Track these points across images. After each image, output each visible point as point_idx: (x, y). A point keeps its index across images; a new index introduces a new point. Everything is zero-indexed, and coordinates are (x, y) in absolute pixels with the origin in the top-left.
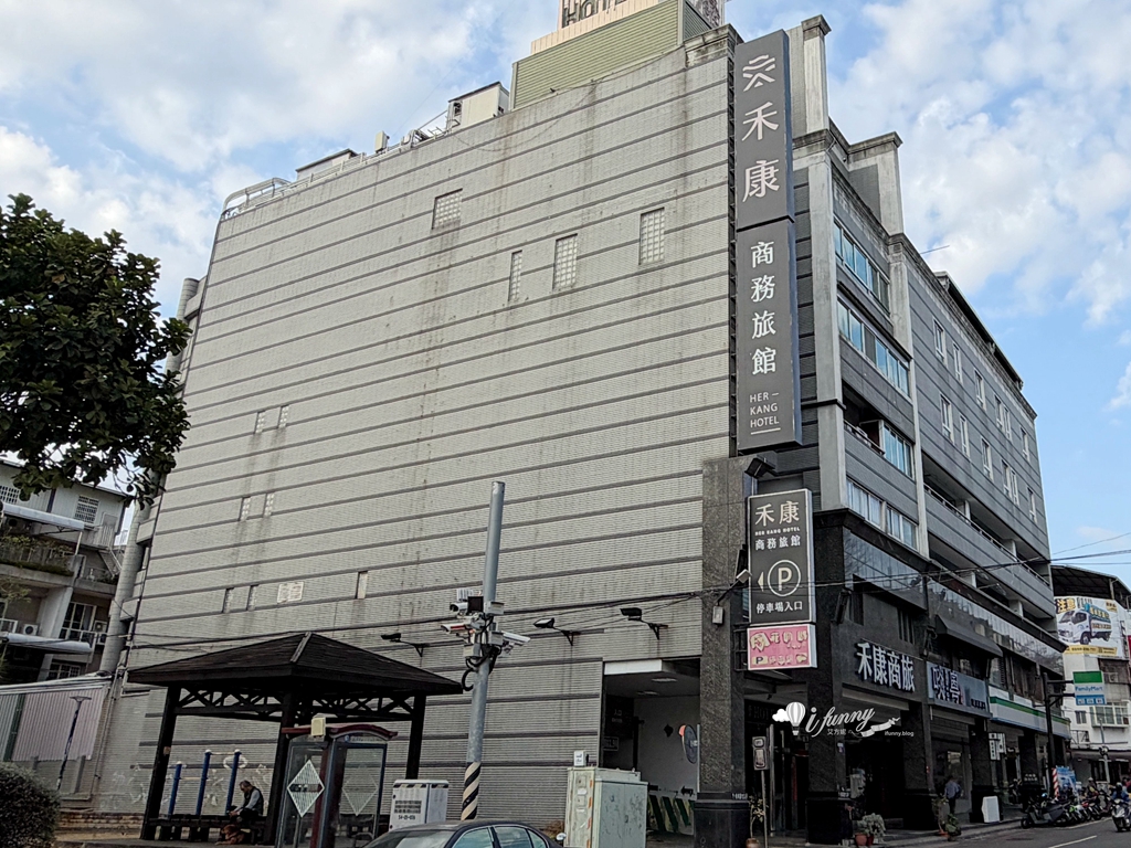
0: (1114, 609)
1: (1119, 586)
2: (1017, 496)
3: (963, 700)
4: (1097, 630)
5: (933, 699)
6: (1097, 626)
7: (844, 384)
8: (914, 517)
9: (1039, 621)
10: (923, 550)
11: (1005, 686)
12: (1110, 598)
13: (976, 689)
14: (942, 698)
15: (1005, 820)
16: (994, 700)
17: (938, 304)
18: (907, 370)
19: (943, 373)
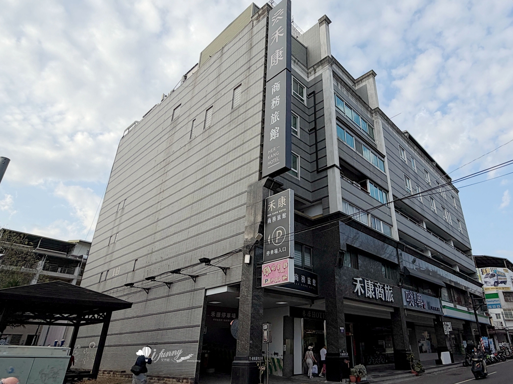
0: (507, 272)
1: (508, 262)
2: (451, 221)
3: (426, 307)
4: (501, 280)
5: (406, 306)
6: (500, 279)
7: (340, 159)
8: (390, 223)
9: (469, 274)
10: (396, 237)
11: (451, 301)
12: (505, 267)
13: (434, 302)
14: (412, 305)
15: (455, 363)
16: (444, 307)
17: (401, 140)
18: (383, 162)
19: (405, 167)
